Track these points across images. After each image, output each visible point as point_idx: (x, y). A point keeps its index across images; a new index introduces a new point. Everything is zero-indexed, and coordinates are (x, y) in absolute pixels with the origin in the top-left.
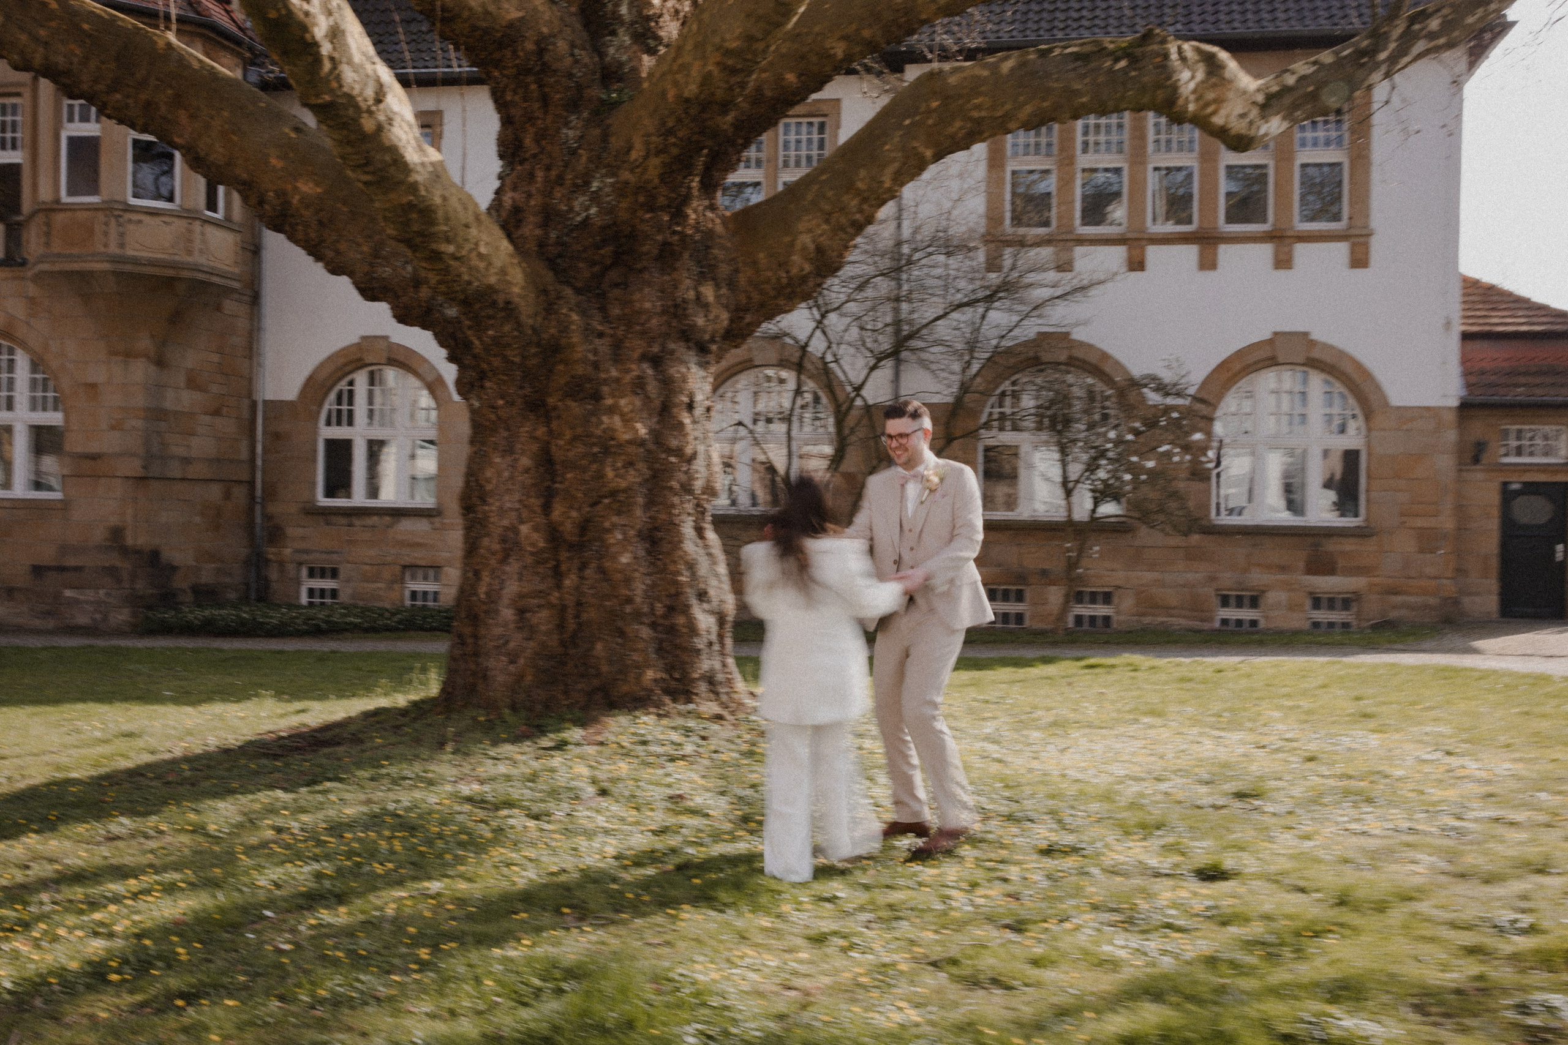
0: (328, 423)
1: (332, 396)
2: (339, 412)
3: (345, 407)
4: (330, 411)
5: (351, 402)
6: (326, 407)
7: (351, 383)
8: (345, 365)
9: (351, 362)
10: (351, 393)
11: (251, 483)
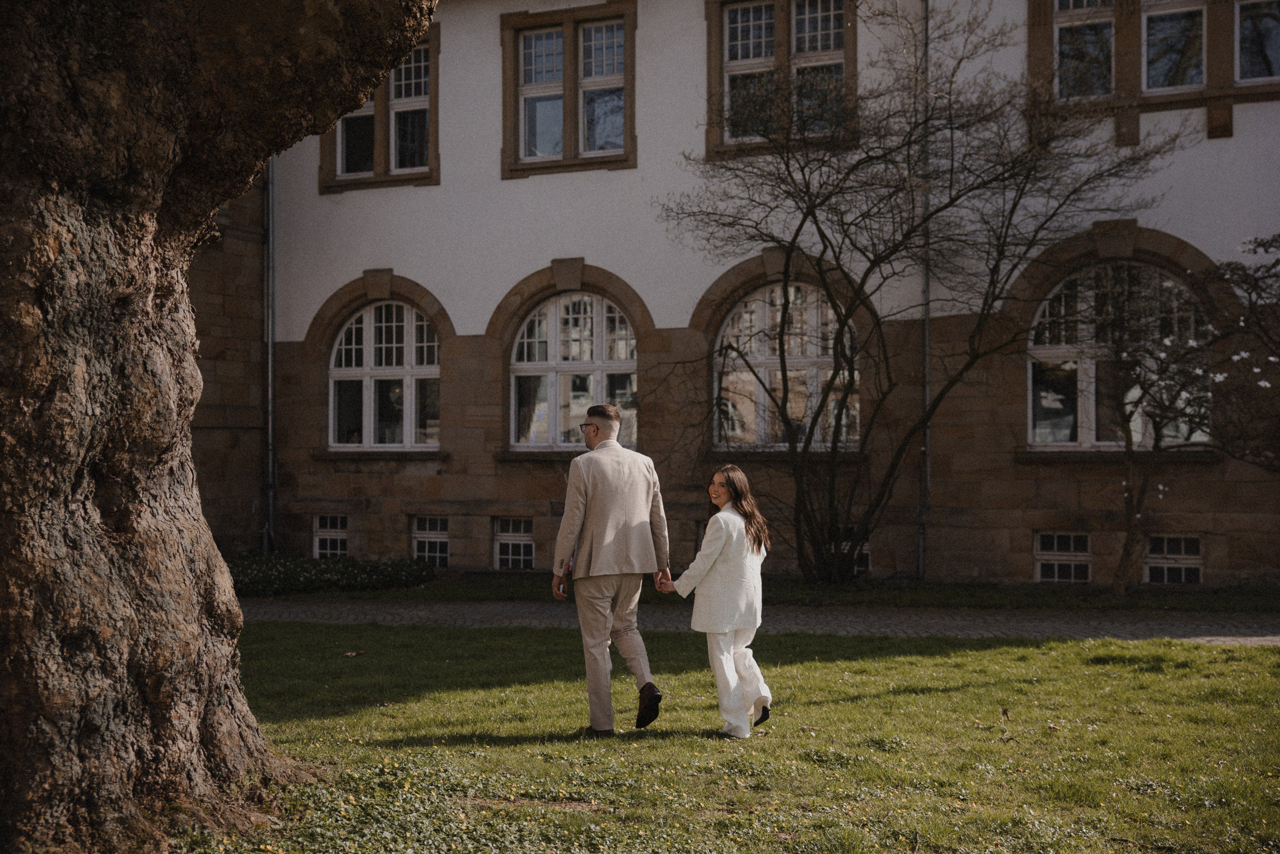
0: (339, 364)
1: (342, 335)
2: (349, 352)
3: (354, 346)
4: (339, 351)
5: (359, 341)
6: (336, 347)
7: (360, 321)
8: (351, 302)
9: (356, 299)
10: (359, 332)
11: (264, 429)
